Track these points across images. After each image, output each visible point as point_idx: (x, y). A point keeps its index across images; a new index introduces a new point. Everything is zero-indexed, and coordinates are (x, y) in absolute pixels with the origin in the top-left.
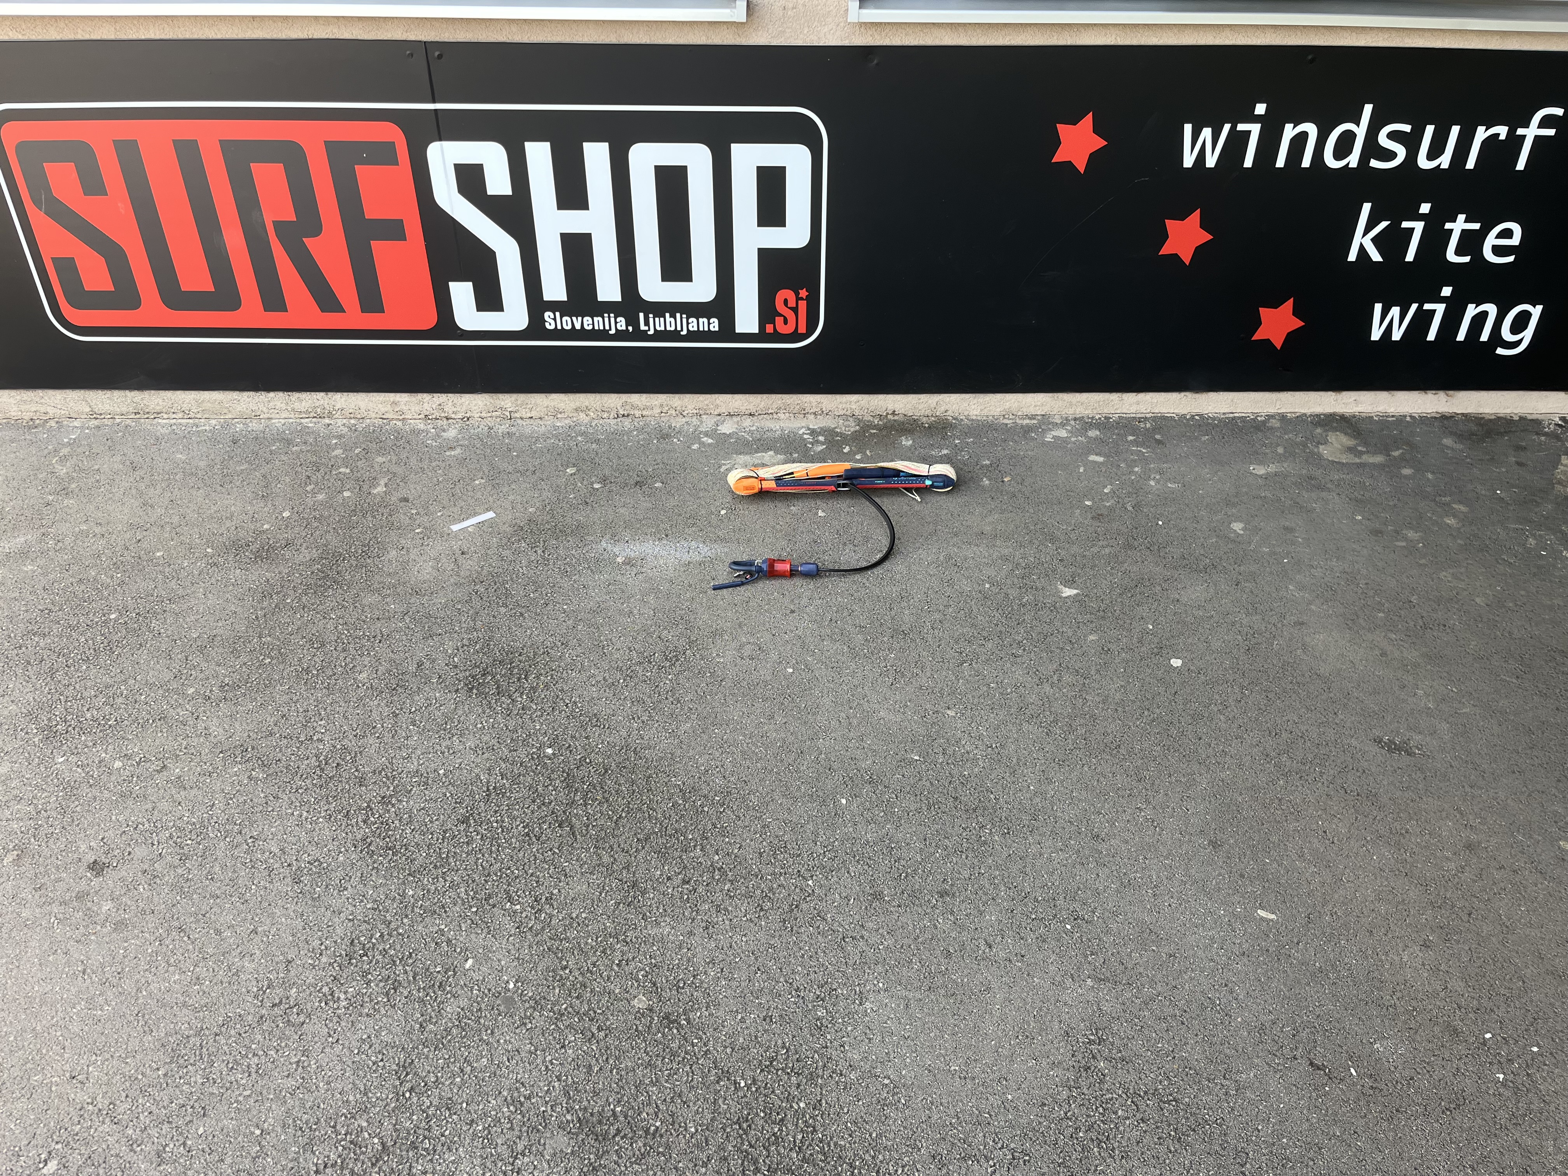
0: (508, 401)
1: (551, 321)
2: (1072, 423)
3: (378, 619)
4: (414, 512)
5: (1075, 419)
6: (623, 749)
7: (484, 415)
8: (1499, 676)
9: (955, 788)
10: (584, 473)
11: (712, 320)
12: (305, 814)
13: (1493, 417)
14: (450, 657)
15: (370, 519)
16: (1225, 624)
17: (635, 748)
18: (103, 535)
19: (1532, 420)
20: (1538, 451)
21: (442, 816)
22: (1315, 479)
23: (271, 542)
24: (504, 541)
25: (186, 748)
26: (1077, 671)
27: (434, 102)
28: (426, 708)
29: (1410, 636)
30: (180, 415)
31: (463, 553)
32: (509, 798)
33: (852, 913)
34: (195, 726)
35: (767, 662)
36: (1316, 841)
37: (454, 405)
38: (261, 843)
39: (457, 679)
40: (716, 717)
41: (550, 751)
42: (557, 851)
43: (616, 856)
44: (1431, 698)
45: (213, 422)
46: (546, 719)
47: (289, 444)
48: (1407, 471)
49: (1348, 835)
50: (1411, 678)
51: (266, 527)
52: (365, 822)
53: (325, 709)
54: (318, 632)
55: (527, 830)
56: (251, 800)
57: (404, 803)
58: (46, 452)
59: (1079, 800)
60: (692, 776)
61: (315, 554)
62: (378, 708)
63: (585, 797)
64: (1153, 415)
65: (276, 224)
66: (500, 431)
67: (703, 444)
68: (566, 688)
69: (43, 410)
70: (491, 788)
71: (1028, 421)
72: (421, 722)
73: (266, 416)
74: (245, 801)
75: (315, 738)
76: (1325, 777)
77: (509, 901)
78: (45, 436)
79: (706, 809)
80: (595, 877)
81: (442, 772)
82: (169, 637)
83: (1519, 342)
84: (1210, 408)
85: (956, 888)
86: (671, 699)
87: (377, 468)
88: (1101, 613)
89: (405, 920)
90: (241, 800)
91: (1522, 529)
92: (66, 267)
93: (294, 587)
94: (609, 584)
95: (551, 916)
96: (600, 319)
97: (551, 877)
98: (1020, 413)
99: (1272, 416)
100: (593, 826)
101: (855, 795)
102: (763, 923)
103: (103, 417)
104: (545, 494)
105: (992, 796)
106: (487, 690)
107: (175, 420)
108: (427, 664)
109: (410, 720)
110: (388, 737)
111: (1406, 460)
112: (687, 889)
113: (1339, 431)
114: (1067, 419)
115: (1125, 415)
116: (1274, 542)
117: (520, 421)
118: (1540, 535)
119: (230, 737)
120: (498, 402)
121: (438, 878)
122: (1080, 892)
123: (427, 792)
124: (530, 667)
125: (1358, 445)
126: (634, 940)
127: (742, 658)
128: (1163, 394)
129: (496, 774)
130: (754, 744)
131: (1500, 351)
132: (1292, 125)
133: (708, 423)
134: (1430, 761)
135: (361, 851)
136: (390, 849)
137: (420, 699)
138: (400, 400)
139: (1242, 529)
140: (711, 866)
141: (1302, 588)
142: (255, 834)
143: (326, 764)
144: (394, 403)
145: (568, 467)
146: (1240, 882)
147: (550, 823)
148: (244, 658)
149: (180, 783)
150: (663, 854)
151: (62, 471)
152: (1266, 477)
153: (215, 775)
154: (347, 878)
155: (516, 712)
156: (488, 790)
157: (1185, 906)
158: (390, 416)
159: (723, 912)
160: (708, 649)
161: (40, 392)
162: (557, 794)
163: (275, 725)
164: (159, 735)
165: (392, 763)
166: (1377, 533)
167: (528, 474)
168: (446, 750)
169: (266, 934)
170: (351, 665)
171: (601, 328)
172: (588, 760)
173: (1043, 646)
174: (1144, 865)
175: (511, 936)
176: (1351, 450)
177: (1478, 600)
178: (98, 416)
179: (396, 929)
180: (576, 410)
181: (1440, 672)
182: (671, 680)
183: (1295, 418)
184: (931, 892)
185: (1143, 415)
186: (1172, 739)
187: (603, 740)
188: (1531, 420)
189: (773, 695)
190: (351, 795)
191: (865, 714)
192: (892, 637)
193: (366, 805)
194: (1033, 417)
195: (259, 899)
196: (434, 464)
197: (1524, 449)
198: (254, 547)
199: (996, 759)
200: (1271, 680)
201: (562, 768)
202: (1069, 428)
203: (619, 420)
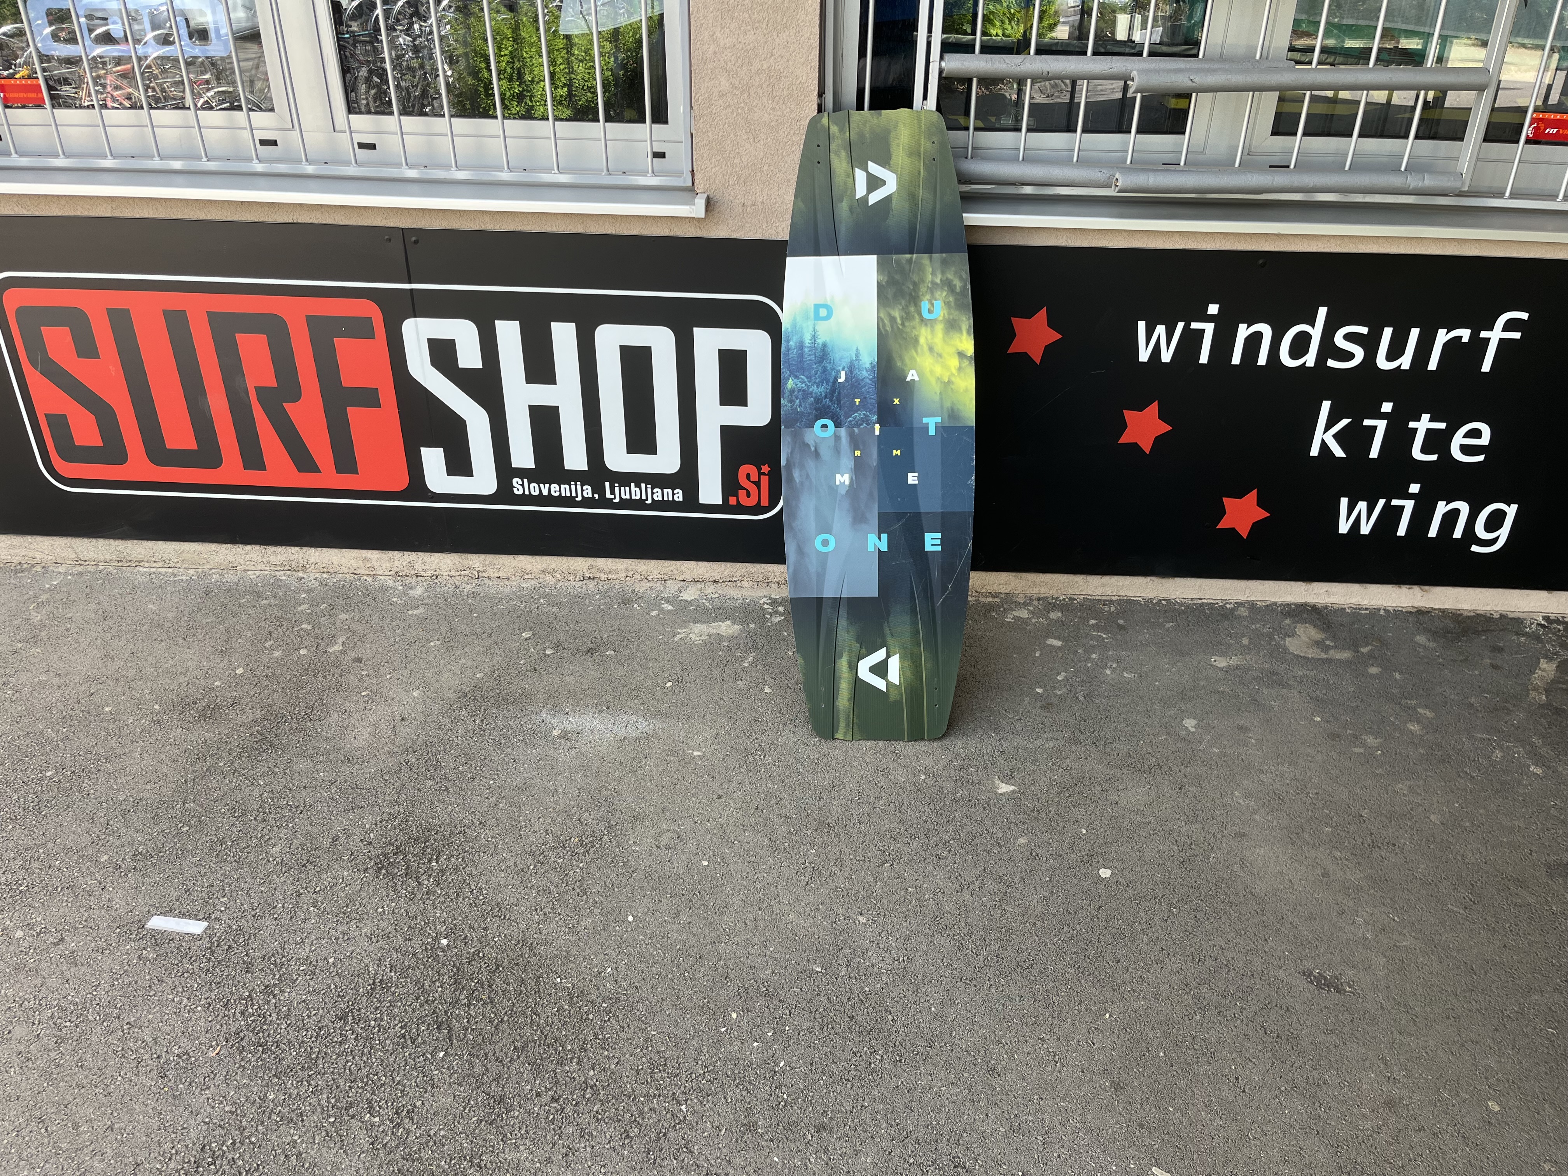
0: (476, 561)
1: (518, 486)
2: (1036, 603)
3: (305, 787)
4: (364, 673)
5: (1039, 599)
6: (518, 943)
7: (452, 573)
8: (1446, 905)
9: (853, 1006)
10: (539, 638)
11: (676, 492)
12: (185, 1001)
13: (1472, 614)
14: (366, 832)
15: (320, 679)
16: (1163, 832)
17: (531, 944)
18: (59, 687)
19: (1514, 619)
20: (1516, 653)
21: (321, 1011)
22: (1277, 674)
23: (218, 700)
24: (446, 707)
25: (85, 921)
26: (1001, 878)
27: (410, 282)
28: (331, 887)
29: (1356, 855)
30: (161, 564)
31: (403, 720)
32: (394, 993)
33: (720, 1146)
34: (99, 898)
35: (683, 853)
36: (1226, 1088)
37: (424, 563)
38: (136, 1030)
39: (369, 857)
40: (620, 913)
41: (444, 942)
42: (429, 1056)
43: (489, 1066)
44: (1370, 927)
45: (191, 572)
46: (449, 906)
47: (259, 597)
48: (1374, 670)
49: (1261, 1083)
50: (1351, 904)
51: (217, 683)
52: (242, 1013)
53: (230, 885)
54: (242, 799)
55: (403, 1032)
56: (136, 983)
57: (286, 994)
58: (26, 597)
59: (981, 1026)
60: (583, 979)
61: (259, 714)
62: (284, 884)
63: (470, 997)
64: (1119, 598)
65: (259, 390)
66: (465, 591)
67: (662, 610)
68: (474, 873)
69: (31, 554)
70: (378, 981)
71: (990, 599)
72: (323, 904)
73: (243, 567)
74: (130, 983)
75: (213, 917)
76: (1245, 1012)
77: (369, 1112)
78: (29, 581)
79: (591, 1017)
80: (462, 1089)
81: (331, 960)
82: (95, 798)
83: (1495, 540)
84: (1178, 593)
85: (835, 1122)
86: (578, 890)
87: (338, 625)
88: (1036, 814)
89: (260, 1128)
90: (126, 981)
91: (1489, 740)
92: (59, 423)
93: (230, 749)
94: (540, 759)
95: (408, 1132)
96: (567, 486)
97: (417, 1086)
98: (983, 591)
99: (1242, 604)
100: (472, 1030)
101: (747, 1009)
102: (626, 1153)
103: (87, 563)
104: (497, 658)
105: (890, 1017)
106: (396, 870)
107: (154, 569)
108: (343, 839)
109: (312, 901)
110: (285, 920)
111: (1374, 657)
112: (555, 1108)
113: (1309, 623)
114: (1030, 599)
115: (1090, 597)
116: (1226, 743)
117: (487, 581)
118: (1508, 747)
119: (131, 911)
120: (466, 562)
121: (302, 1081)
122: (965, 1135)
123: (312, 983)
124: (444, 847)
125: (1328, 639)
126: (489, 1165)
127: (659, 847)
128: (1128, 577)
129: (386, 966)
130: (651, 944)
131: (1475, 548)
132: (1246, 325)
133: (672, 588)
134: (1360, 1000)
135: (232, 1046)
136: (261, 1046)
137: (326, 877)
138: (372, 556)
139: (1195, 727)
140: (584, 1082)
141: (1248, 795)
142: (133, 1019)
143: (218, 946)
144: (367, 559)
145: (524, 630)
146: (1138, 1133)
147: (429, 1024)
148: (164, 825)
149: (72, 959)
150: (537, 1067)
151: (36, 618)
152: (1227, 670)
153: (108, 951)
154: (212, 1076)
155: (419, 897)
156: (374, 983)
157: (1075, 1158)
158: (362, 571)
159: (587, 1137)
160: (625, 835)
161: (29, 538)
162: (442, 992)
163: (177, 900)
164: (64, 904)
165: (283, 948)
166: (1334, 736)
167: (484, 636)
168: (341, 936)
169: (121, 1131)
170: (267, 837)
171: (568, 495)
172: (481, 955)
173: (969, 848)
174: (1038, 1107)
175: (363, 1152)
176: (1318, 644)
177: (1432, 817)
178: (83, 563)
179: (249, 1137)
180: (543, 572)
181: (1383, 897)
182: (581, 869)
183: (1264, 606)
184: (807, 1126)
185: (1108, 598)
186: (1089, 961)
187: (500, 933)
188: (1511, 619)
189: (683, 890)
190: (236, 982)
191: (774, 917)
192: (816, 830)
193: (247, 994)
194: (995, 595)
195: (122, 1092)
196: (394, 623)
197: (1500, 650)
198: (200, 706)
199: (901, 975)
200: (1202, 898)
201: (454, 962)
202: (1031, 608)
203: (584, 582)
